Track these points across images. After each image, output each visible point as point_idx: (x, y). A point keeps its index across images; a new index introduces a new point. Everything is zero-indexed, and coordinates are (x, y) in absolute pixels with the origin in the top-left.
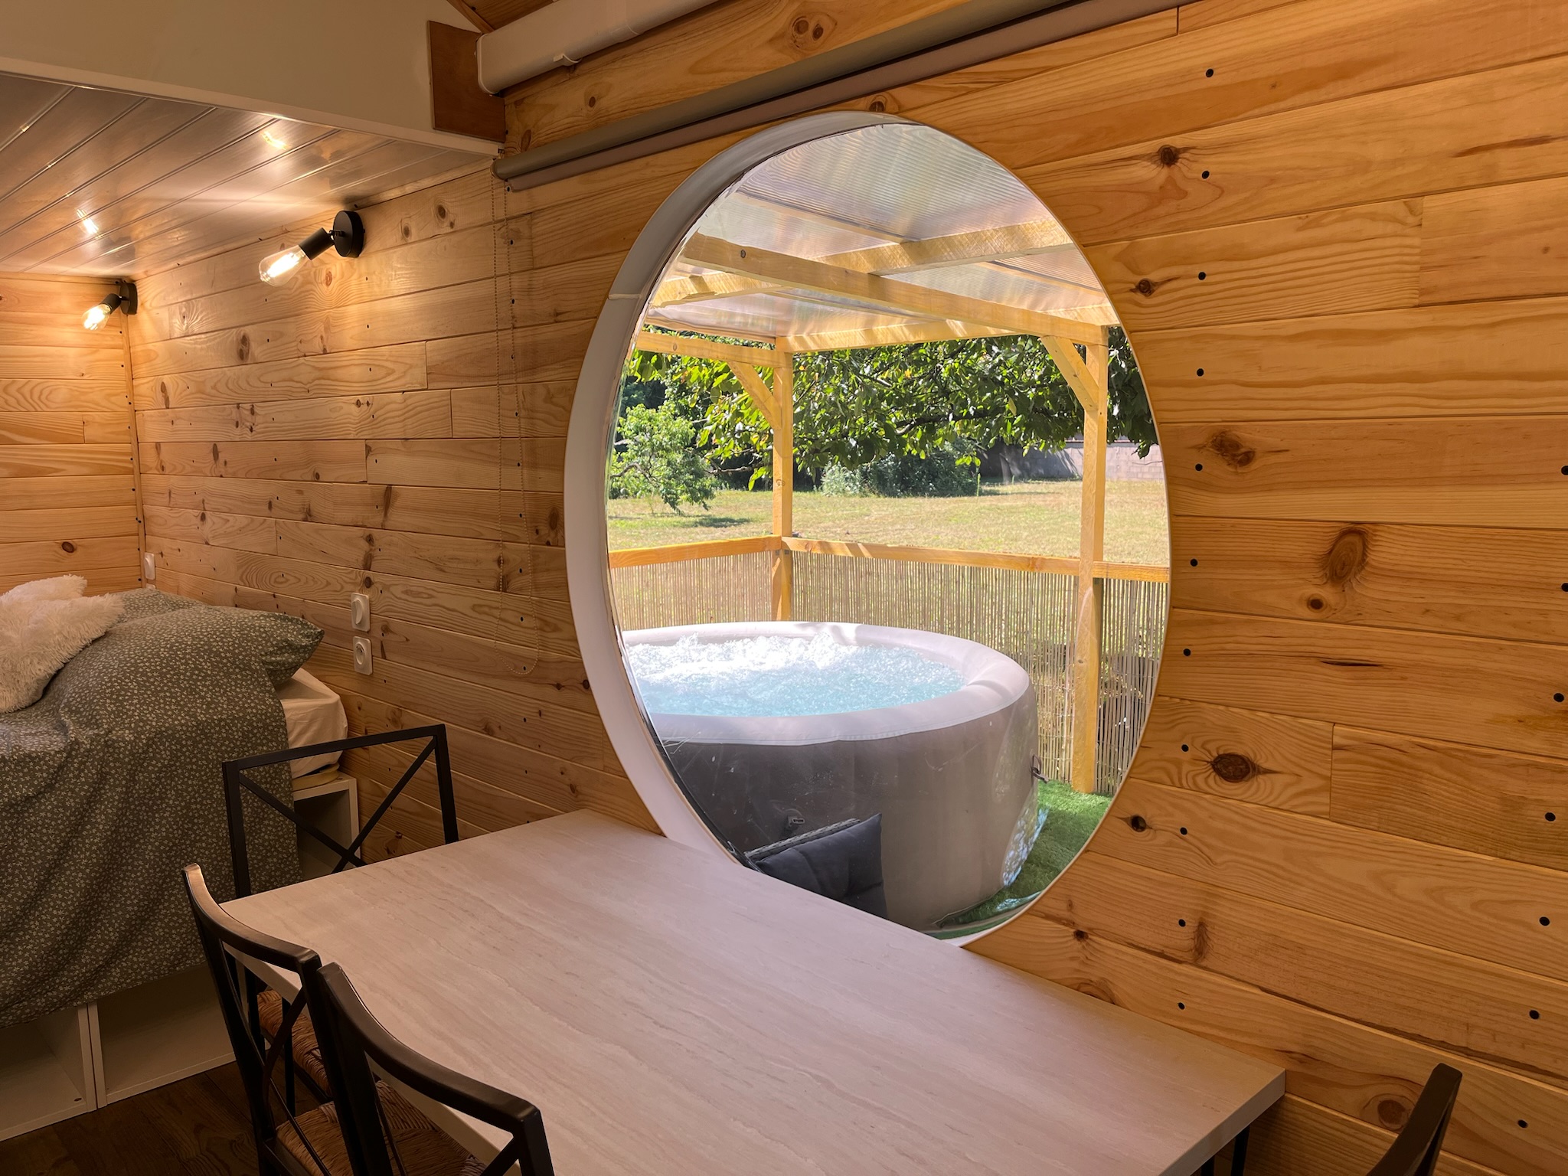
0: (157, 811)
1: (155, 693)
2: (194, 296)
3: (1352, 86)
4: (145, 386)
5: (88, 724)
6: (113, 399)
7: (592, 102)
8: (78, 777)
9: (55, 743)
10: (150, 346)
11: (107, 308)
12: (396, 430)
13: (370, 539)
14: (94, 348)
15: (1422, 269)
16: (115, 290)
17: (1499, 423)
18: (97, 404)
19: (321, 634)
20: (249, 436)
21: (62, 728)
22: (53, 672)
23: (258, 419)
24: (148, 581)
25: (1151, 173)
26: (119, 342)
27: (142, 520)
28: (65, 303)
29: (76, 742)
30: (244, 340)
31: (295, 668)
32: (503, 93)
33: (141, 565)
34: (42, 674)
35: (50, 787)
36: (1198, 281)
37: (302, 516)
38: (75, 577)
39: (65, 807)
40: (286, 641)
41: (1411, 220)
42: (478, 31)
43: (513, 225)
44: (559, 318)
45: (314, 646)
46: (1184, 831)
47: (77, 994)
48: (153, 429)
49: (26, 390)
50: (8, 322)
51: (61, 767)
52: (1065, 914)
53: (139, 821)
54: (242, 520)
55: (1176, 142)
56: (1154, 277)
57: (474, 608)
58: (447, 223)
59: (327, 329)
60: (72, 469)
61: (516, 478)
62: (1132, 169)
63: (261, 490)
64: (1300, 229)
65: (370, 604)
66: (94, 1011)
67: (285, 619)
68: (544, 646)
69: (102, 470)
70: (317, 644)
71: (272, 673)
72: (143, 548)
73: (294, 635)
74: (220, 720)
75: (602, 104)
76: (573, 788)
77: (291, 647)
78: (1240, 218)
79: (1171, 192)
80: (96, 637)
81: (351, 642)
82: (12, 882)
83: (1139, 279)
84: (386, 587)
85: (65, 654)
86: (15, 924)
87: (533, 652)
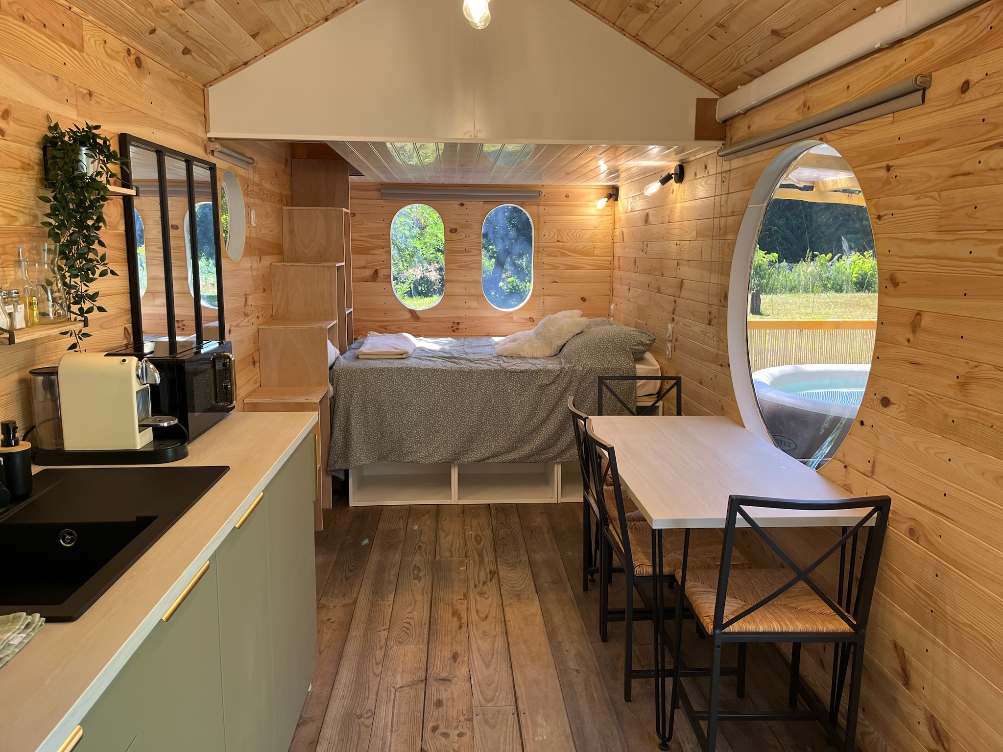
0: (587, 398)
1: (592, 355)
2: (636, 194)
3: (930, 148)
4: (618, 232)
5: (569, 363)
6: (606, 237)
7: (749, 127)
8: (563, 380)
9: (557, 367)
10: (620, 215)
11: (606, 199)
12: (686, 257)
13: (675, 302)
14: (600, 216)
15: (940, 218)
16: (611, 191)
17: (953, 276)
18: (600, 240)
19: (654, 339)
20: (645, 256)
21: (561, 363)
22: (563, 344)
23: (649, 249)
24: (611, 316)
25: (883, 173)
26: (611, 213)
27: (612, 290)
28: (593, 197)
29: (564, 368)
30: (647, 215)
31: (644, 352)
32: (725, 121)
33: (609, 309)
34: (559, 344)
35: (554, 382)
36: (891, 216)
37: (657, 291)
38: (579, 311)
39: (557, 390)
40: (641, 341)
41: (939, 200)
42: (718, 97)
43: (724, 175)
44: (734, 214)
45: (651, 344)
46: (872, 426)
47: (555, 458)
48: (618, 252)
49: (574, 234)
50: (569, 206)
51: (558, 376)
52: (842, 459)
53: (581, 401)
54: (639, 291)
55: (891, 163)
56: (882, 214)
57: (702, 331)
58: (707, 173)
59: (670, 212)
60: (588, 267)
61: (714, 278)
62: (879, 172)
63: (646, 278)
64: (916, 199)
65: (673, 328)
66: (560, 466)
67: (642, 332)
68: (719, 349)
69: (600, 268)
70: (652, 343)
71: (633, 353)
72: (610, 303)
73: (645, 339)
74: (612, 368)
75: (752, 128)
76: (722, 407)
77: (642, 344)
78: (903, 194)
79: (887, 182)
80: (578, 332)
81: (666, 344)
82: (539, 413)
83: (878, 214)
84: (678, 322)
85: (567, 338)
86: (538, 427)
87: (714, 351)
